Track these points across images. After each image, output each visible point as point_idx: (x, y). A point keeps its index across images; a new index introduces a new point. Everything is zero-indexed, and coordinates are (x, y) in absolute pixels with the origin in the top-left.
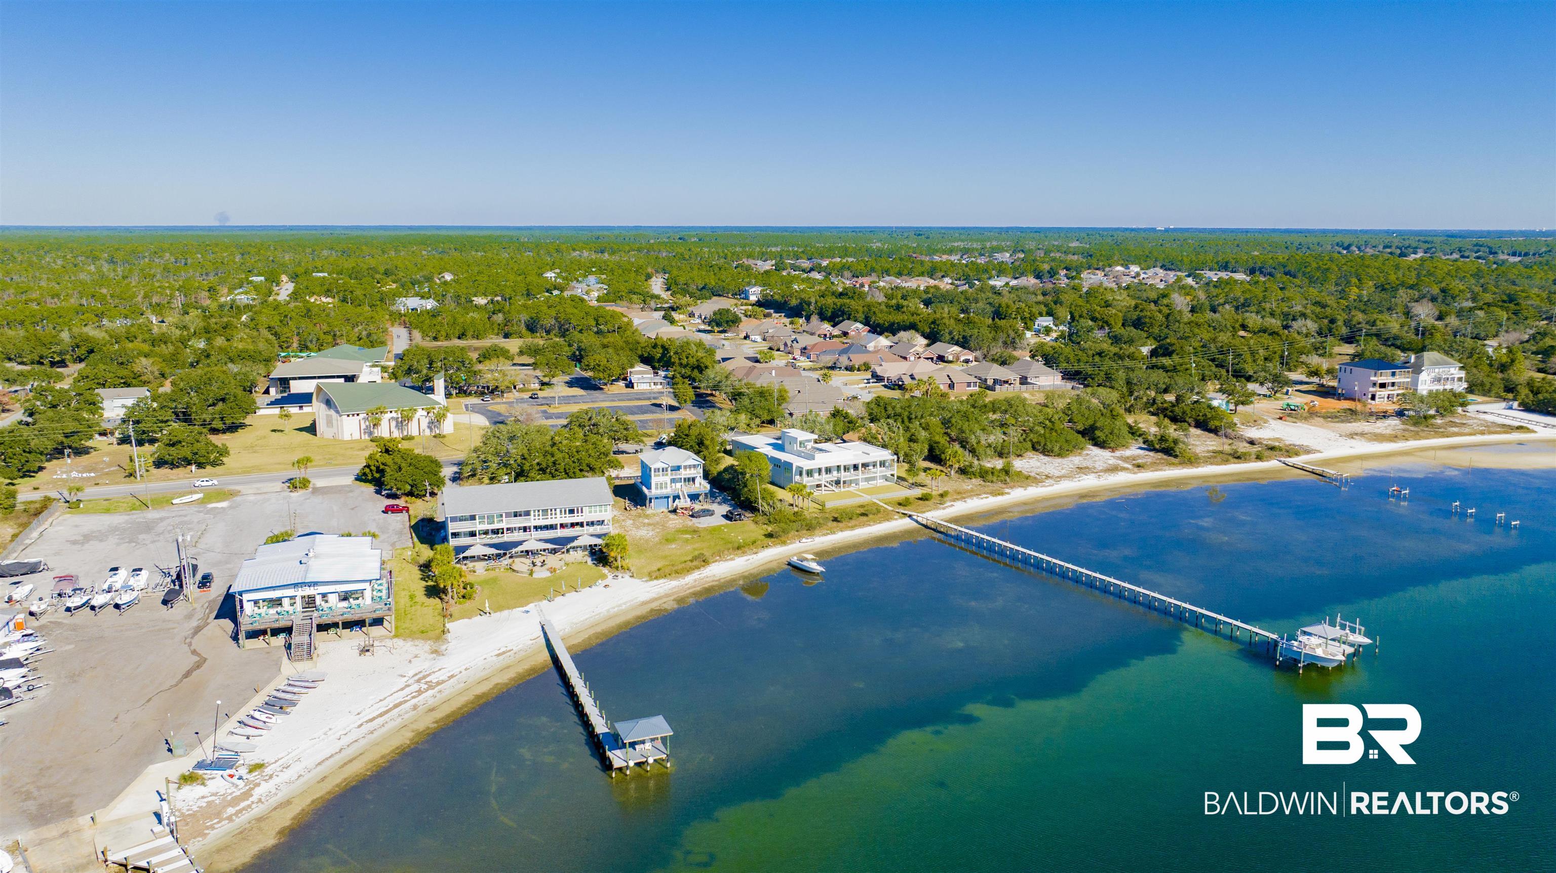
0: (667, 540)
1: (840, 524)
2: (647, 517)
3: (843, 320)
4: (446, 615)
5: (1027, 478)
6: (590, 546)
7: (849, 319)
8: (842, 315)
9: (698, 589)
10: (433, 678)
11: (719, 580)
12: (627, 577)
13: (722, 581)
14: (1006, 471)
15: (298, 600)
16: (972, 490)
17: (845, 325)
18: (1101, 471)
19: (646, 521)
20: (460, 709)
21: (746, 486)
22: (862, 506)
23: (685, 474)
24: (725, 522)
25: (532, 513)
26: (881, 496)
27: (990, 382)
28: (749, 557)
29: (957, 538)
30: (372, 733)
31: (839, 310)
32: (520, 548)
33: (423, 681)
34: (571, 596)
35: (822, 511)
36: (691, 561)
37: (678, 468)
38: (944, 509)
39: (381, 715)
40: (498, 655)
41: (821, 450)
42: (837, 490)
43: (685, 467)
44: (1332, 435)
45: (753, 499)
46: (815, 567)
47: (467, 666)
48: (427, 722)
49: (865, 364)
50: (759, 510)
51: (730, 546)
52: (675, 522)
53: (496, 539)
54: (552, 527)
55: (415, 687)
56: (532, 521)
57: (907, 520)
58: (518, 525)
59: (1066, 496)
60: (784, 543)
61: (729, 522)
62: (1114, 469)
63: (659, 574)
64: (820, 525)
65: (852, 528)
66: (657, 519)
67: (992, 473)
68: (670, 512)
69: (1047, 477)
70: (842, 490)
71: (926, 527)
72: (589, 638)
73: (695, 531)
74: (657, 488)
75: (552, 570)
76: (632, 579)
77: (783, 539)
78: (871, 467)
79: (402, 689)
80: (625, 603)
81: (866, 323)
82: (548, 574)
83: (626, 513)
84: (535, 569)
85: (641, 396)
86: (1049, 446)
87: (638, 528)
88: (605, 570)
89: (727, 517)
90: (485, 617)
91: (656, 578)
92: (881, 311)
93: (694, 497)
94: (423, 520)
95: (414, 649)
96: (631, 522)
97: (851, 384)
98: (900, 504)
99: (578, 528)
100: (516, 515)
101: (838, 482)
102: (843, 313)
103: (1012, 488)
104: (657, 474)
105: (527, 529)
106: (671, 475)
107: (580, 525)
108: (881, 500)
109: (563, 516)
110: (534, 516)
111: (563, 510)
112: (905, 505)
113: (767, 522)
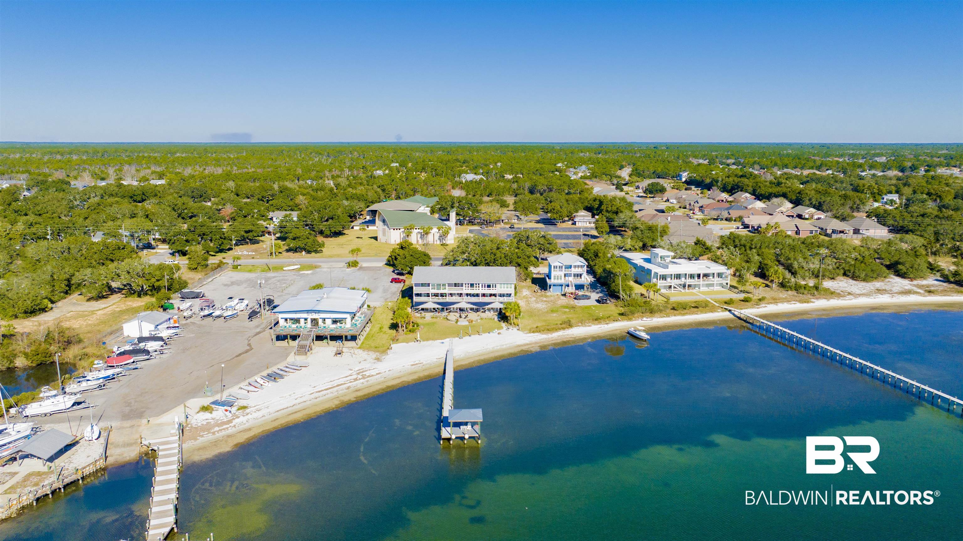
0: (552, 311)
1: (675, 312)
2: (546, 297)
3: (738, 192)
4: (395, 340)
5: (832, 293)
6: (500, 309)
7: (741, 191)
8: (737, 189)
9: (559, 341)
10: (367, 373)
11: (574, 337)
12: (515, 329)
13: (576, 338)
14: (816, 288)
15: (309, 321)
16: (786, 298)
17: (738, 195)
18: (896, 293)
19: (545, 299)
20: (374, 392)
21: (614, 282)
22: (696, 302)
23: (574, 271)
24: (596, 303)
25: (464, 285)
26: (713, 296)
27: (829, 231)
28: (602, 326)
29: (760, 327)
30: (316, 398)
31: (736, 185)
32: (455, 306)
33: (361, 374)
34: (475, 337)
35: (667, 302)
36: (561, 324)
37: (570, 267)
38: (758, 308)
39: (326, 390)
40: (412, 365)
41: (675, 263)
42: (682, 291)
43: (575, 267)
45: (617, 290)
46: (644, 335)
47: (391, 368)
48: (351, 397)
49: (739, 217)
50: (619, 298)
51: (592, 318)
52: (564, 301)
53: (441, 300)
54: (477, 295)
55: (355, 377)
56: (465, 290)
57: (727, 313)
58: (456, 292)
59: (860, 308)
60: (630, 320)
61: (598, 304)
62: (908, 292)
63: (537, 330)
64: (661, 311)
65: (684, 314)
66: (552, 298)
67: (805, 288)
68: (562, 295)
69: (849, 294)
70: (687, 291)
71: (739, 318)
72: (474, 362)
73: (573, 307)
74: (555, 279)
75: (471, 321)
76: (519, 331)
77: (630, 317)
78: (711, 277)
79: (346, 377)
80: (506, 345)
81: (753, 193)
82: (467, 323)
83: (534, 294)
84: (460, 319)
85: (578, 230)
86: (857, 273)
87: (537, 302)
88: (503, 324)
89: (598, 301)
90: (417, 343)
91: (533, 332)
92: (765, 186)
93: (579, 287)
95: (366, 356)
96: (535, 299)
97: (725, 229)
98: (726, 303)
99: (493, 297)
100: (456, 285)
101: (684, 286)
103: (817, 299)
104: (556, 269)
105: (461, 295)
106: (565, 271)
107: (495, 295)
108: (712, 300)
109: (483, 288)
110: (466, 287)
111: (484, 285)
112: (730, 304)
113: (623, 305)
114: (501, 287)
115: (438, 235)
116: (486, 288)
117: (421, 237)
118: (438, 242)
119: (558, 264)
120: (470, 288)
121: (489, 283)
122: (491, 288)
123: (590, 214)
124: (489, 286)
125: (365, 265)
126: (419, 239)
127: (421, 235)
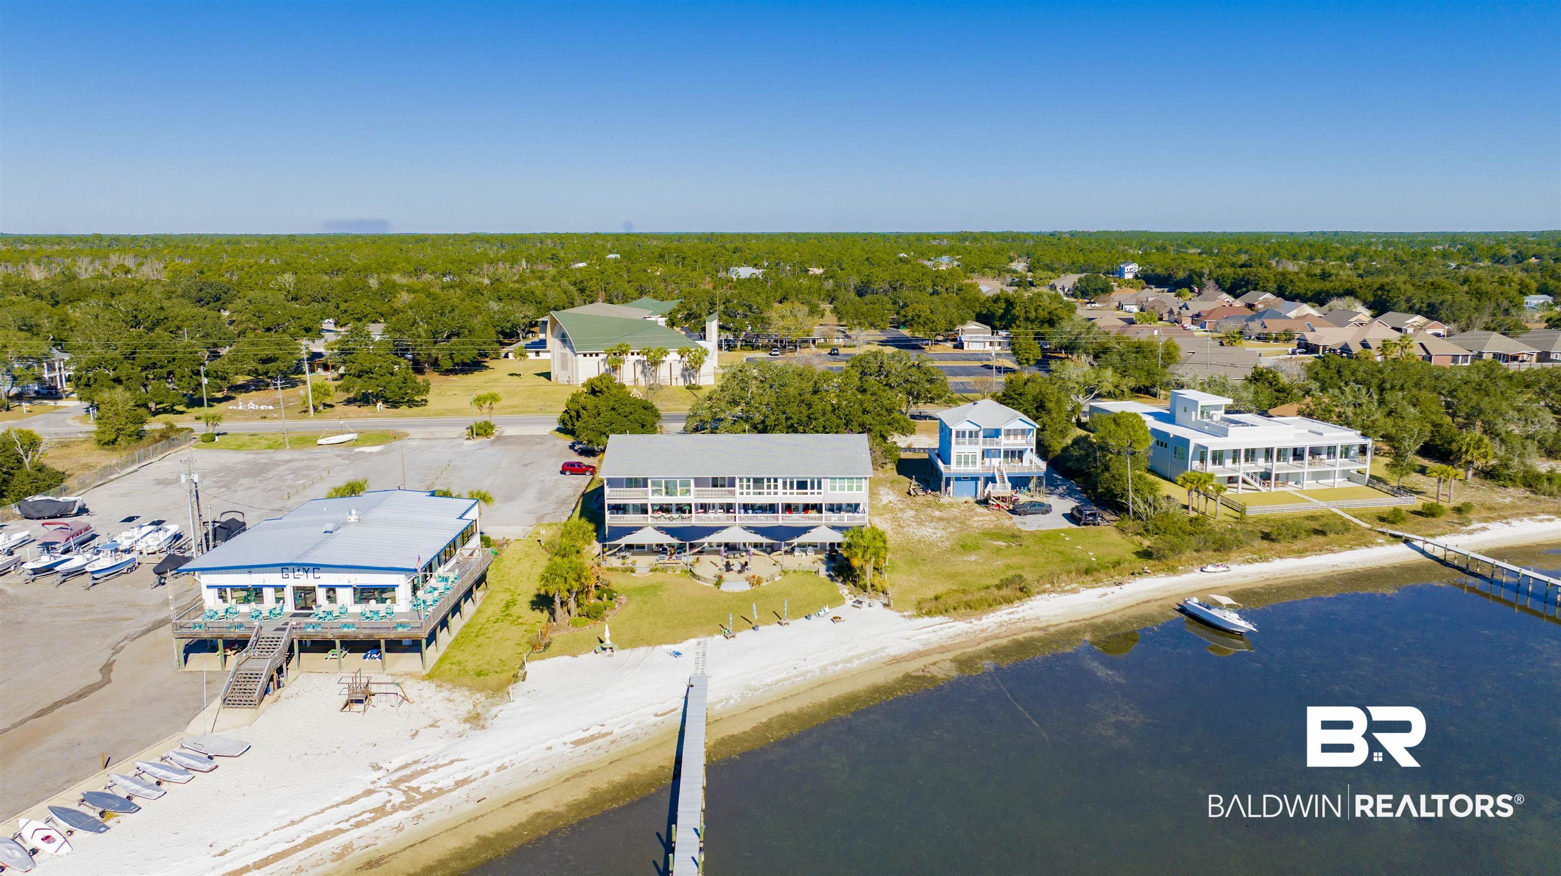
0: (964, 547)
1: (1277, 546)
2: (940, 507)
3: (1248, 291)
4: (540, 647)
6: (832, 545)
7: (1255, 289)
8: (1246, 285)
9: (1004, 642)
11: (1045, 628)
12: (878, 605)
13: (1052, 630)
15: (289, 594)
16: (1515, 506)
17: (1251, 296)
19: (937, 513)
21: (1107, 469)
22: (1312, 518)
23: (1005, 443)
24: (1067, 525)
25: (737, 481)
26: (1344, 503)
28: (1105, 590)
29: (1518, 589)
31: (1242, 280)
32: (714, 538)
33: (403, 786)
34: (770, 632)
35: (1240, 520)
36: (999, 587)
37: (996, 433)
38: (1470, 533)
41: (1236, 423)
42: (1263, 490)
43: (1008, 433)
45: (1118, 491)
46: (1233, 619)
47: (506, 760)
49: (1286, 332)
50: (1128, 511)
51: (1073, 566)
52: (984, 518)
53: (676, 521)
54: (772, 508)
55: (378, 800)
56: (741, 496)
57: (1402, 548)
58: (717, 502)
60: (1172, 570)
61: (1074, 526)
63: (936, 606)
64: (1239, 544)
65: (1301, 553)
66: (955, 511)
67: (1550, 482)
68: (978, 502)
70: (1273, 489)
71: (1443, 562)
73: (1015, 536)
74: (959, 463)
75: (756, 581)
76: (887, 610)
77: (1171, 563)
78: (1324, 456)
79: (349, 802)
80: (858, 657)
82: (745, 587)
83: (909, 500)
84: (726, 576)
85: (969, 357)
87: (920, 523)
88: (844, 590)
89: (1071, 517)
90: (602, 655)
91: (929, 613)
93: (1019, 482)
95: (441, 707)
96: (913, 513)
98: (1382, 519)
99: (813, 514)
100: (715, 483)
101: (1266, 477)
102: (1248, 282)
104: (961, 440)
105: (728, 508)
106: (984, 443)
107: (817, 508)
108: (1347, 511)
109: (788, 491)
110: (741, 486)
111: (788, 481)
112: (1393, 522)
113: (1142, 530)
114: (833, 488)
115: (681, 366)
116: (795, 490)
117: (643, 372)
118: (681, 382)
119: (967, 427)
120: (751, 490)
121: (802, 476)
122: (809, 490)
123: (989, 327)
124: (802, 485)
125: (509, 431)
126: (638, 375)
127: (644, 366)
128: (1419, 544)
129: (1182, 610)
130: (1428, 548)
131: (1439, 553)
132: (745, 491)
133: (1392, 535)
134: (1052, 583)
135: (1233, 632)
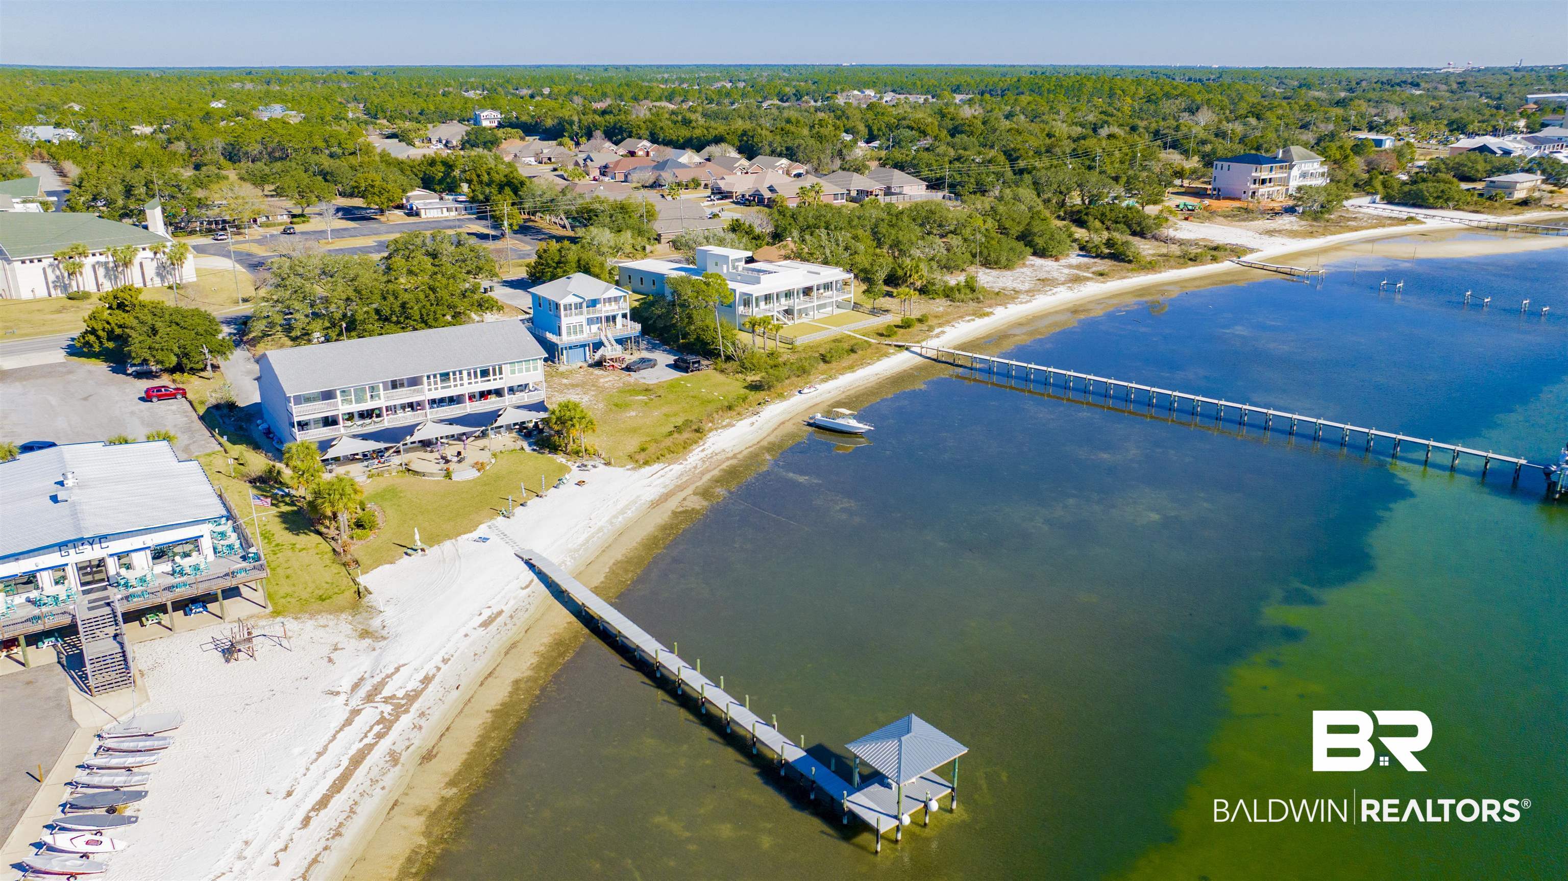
0: (616, 405)
1: (833, 366)
4: (350, 564)
5: (999, 294)
7: (630, 136)
8: (621, 132)
9: (716, 472)
10: (395, 689)
11: (734, 456)
12: (600, 464)
13: (740, 456)
14: (971, 287)
15: (72, 572)
18: (1066, 282)
21: (692, 322)
23: (605, 310)
24: (677, 374)
25: (423, 380)
26: (850, 326)
27: (854, 194)
28: (750, 420)
32: (415, 437)
33: (378, 698)
34: (534, 502)
35: (793, 350)
36: (678, 432)
37: (595, 303)
40: (485, 624)
41: (765, 272)
43: (603, 301)
44: (1250, 233)
46: (854, 424)
47: (442, 653)
50: (720, 354)
51: (713, 406)
52: (608, 379)
53: (371, 426)
54: (457, 399)
56: (428, 392)
57: (906, 355)
58: (398, 402)
61: (683, 374)
62: (1078, 279)
63: (645, 457)
64: (808, 368)
65: (851, 368)
67: (959, 290)
68: (590, 366)
69: (1017, 292)
70: (796, 322)
71: (936, 360)
73: (646, 390)
74: (569, 334)
75: (479, 466)
76: (611, 468)
77: (778, 391)
81: (654, 140)
82: (474, 474)
84: (450, 467)
85: (435, 225)
88: (560, 459)
90: (417, 557)
91: (646, 463)
93: (624, 343)
94: (217, 407)
95: (321, 632)
98: (881, 335)
99: (493, 398)
100: (395, 385)
101: (788, 312)
104: (568, 312)
105: (418, 405)
106: (588, 313)
107: (498, 393)
108: (854, 332)
109: (473, 380)
110: (429, 384)
111: (472, 371)
112: (889, 336)
113: (740, 369)
114: (513, 372)
116: (479, 379)
119: (571, 300)
120: (439, 385)
121: (484, 366)
122: (491, 377)
124: (485, 373)
128: (918, 350)
129: (810, 425)
130: (924, 352)
131: (932, 354)
132: (433, 387)
133: (896, 346)
134: (712, 422)
135: (856, 433)
